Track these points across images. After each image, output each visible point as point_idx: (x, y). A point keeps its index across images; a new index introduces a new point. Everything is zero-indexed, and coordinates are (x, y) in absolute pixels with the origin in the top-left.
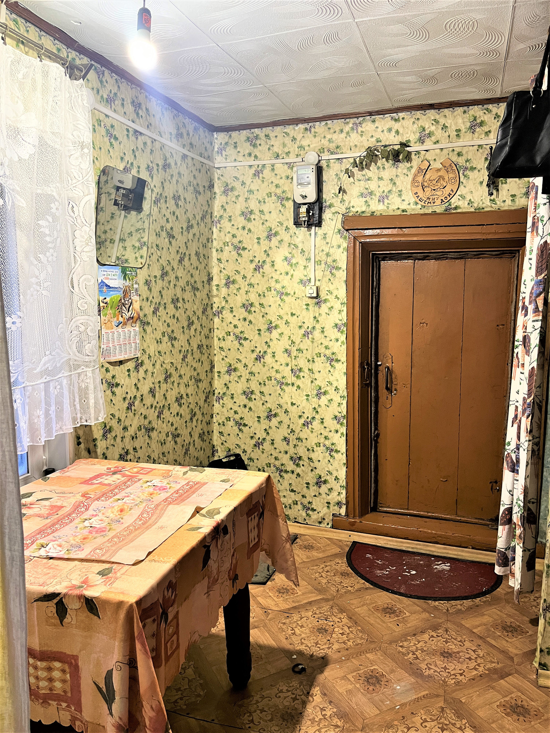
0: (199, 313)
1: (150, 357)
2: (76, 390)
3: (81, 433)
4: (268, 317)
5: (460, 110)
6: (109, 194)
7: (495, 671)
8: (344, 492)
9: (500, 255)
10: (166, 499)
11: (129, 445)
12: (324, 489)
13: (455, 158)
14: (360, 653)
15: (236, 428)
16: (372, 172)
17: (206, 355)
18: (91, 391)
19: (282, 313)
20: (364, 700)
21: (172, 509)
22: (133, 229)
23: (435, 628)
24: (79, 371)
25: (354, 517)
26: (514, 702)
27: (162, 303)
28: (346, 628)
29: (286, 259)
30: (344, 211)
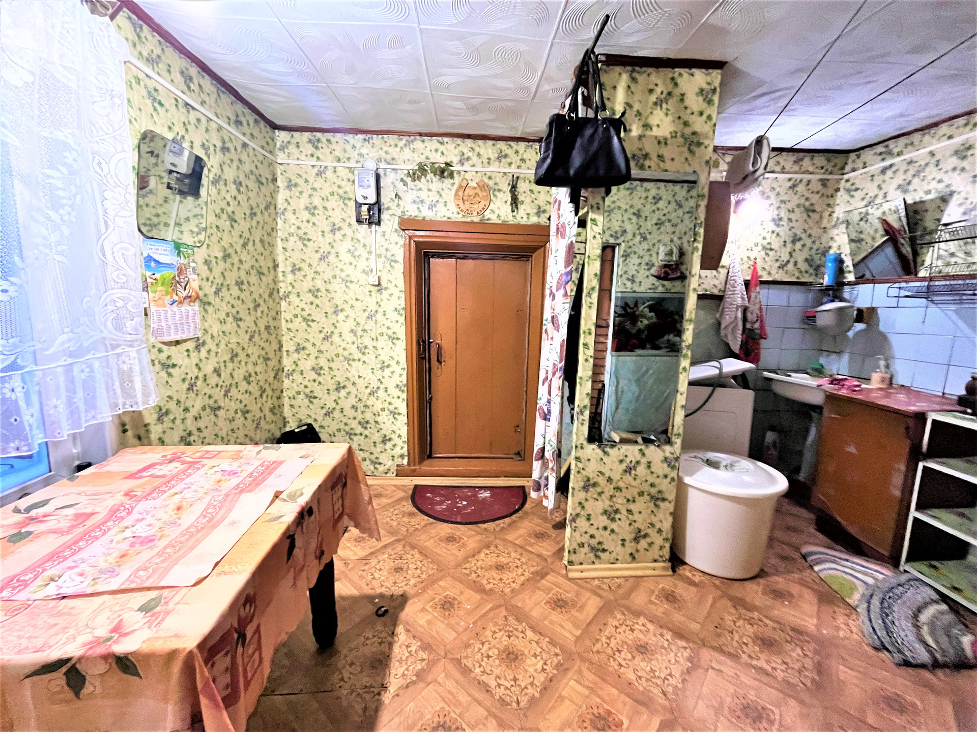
0: (266, 296)
1: (212, 337)
2: (115, 373)
3: (127, 419)
4: (334, 301)
5: (490, 143)
6: (161, 177)
7: (536, 573)
8: (406, 446)
9: (519, 258)
10: (238, 485)
11: (191, 425)
12: (389, 445)
13: (486, 180)
14: (434, 582)
15: (306, 401)
16: (423, 183)
17: (274, 335)
18: (135, 374)
19: (347, 298)
20: (442, 626)
21: (246, 498)
22: (190, 214)
23: (488, 547)
24: (119, 351)
25: (414, 465)
26: (555, 597)
27: (225, 284)
28: (419, 563)
29: (349, 251)
30: (400, 214)
